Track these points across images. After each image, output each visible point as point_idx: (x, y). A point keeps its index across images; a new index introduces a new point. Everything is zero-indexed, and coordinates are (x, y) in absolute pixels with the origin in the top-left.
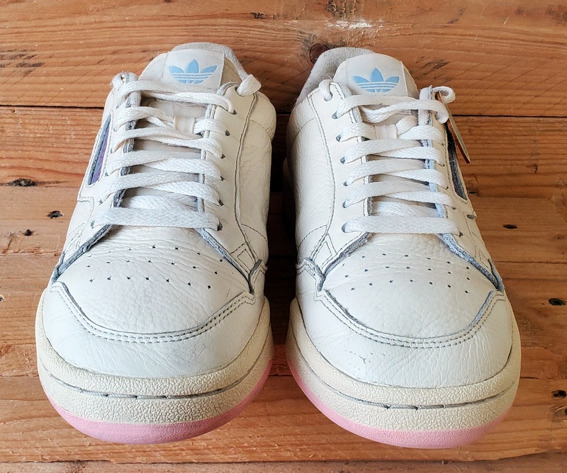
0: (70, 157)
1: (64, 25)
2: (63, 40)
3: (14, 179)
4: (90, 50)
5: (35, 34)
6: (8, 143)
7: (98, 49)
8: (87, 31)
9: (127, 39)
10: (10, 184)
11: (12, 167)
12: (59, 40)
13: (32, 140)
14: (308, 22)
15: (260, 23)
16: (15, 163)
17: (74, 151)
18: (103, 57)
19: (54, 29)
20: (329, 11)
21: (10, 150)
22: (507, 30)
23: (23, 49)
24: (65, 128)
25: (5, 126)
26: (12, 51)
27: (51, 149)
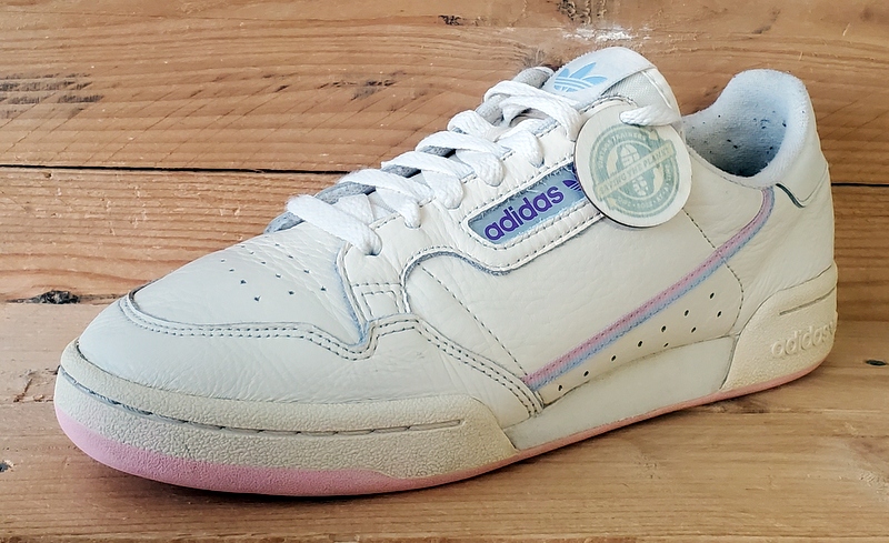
0: (137, 253)
1: (140, 35)
2: (136, 59)
3: (43, 291)
4: (180, 74)
5: (91, 48)
6: (36, 230)
7: (194, 73)
8: (177, 44)
9: (240, 57)
10: (35, 300)
11: (39, 271)
12: (129, 59)
13: (77, 223)
14: (530, 30)
15: (453, 31)
16: (45, 263)
17: (145, 242)
18: (201, 86)
19: (122, 40)
20: (563, 12)
21: (39, 241)
22: (849, 45)
23: (69, 73)
24: (132, 203)
25: (34, 200)
26: (51, 76)
27: (106, 240)
